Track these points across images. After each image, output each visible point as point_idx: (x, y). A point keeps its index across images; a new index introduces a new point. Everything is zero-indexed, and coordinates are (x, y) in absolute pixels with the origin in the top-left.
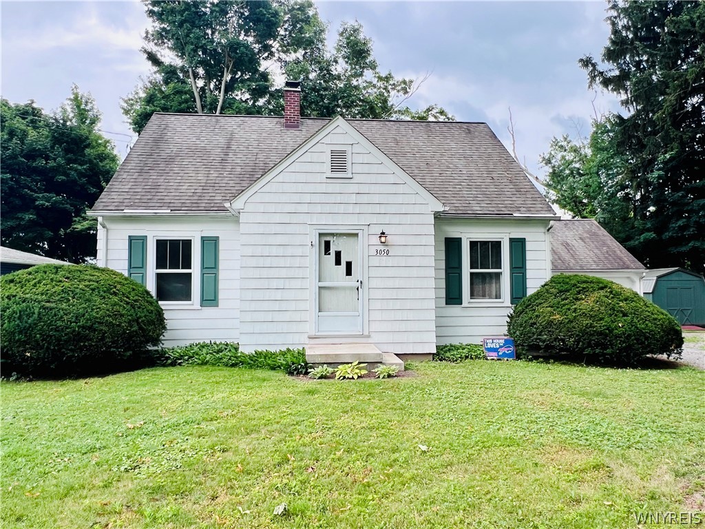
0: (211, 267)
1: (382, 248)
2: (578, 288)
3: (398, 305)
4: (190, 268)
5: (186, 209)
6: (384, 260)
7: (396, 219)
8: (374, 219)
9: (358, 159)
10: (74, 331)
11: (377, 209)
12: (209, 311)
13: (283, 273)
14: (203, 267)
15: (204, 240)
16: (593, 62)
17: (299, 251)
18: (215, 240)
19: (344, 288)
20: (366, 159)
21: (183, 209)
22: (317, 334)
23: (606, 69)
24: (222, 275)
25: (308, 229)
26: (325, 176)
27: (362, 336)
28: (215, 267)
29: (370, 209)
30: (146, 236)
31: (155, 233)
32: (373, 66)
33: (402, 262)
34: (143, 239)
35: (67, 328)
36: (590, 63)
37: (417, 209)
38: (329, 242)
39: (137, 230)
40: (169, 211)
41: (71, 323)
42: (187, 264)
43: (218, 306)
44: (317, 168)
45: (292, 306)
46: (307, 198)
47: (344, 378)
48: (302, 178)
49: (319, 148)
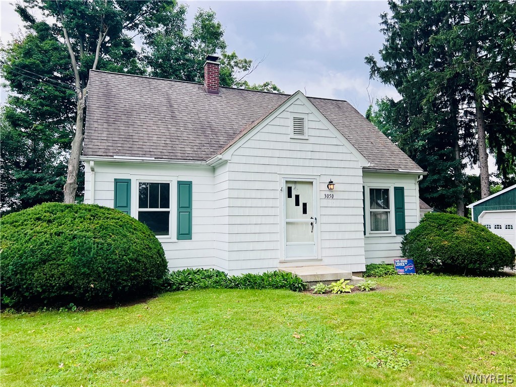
0: (186, 207)
1: (329, 193)
2: (451, 222)
3: (340, 236)
4: (168, 207)
5: (166, 157)
6: (330, 202)
7: (338, 172)
8: (324, 171)
9: (312, 125)
10: (127, 263)
11: (325, 164)
12: (185, 244)
13: (261, 212)
14: (179, 207)
15: (180, 183)
16: (374, 60)
17: (271, 195)
18: (189, 184)
19: (302, 223)
20: (317, 125)
21: (164, 157)
22: (286, 259)
23: (382, 66)
24: (195, 213)
25: (278, 178)
26: (290, 137)
27: (317, 260)
28: (189, 206)
29: (320, 163)
30: (130, 180)
31: (138, 178)
32: (223, 47)
33: (343, 203)
34: (128, 182)
35: (121, 261)
36: (372, 61)
37: (352, 165)
38: (291, 187)
39: (122, 174)
40: (154, 159)
41: (123, 256)
42: (166, 204)
43: (191, 239)
44: (283, 130)
45: (267, 237)
46: (277, 154)
47: (341, 292)
48: (273, 137)
49: (284, 115)
